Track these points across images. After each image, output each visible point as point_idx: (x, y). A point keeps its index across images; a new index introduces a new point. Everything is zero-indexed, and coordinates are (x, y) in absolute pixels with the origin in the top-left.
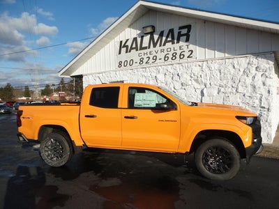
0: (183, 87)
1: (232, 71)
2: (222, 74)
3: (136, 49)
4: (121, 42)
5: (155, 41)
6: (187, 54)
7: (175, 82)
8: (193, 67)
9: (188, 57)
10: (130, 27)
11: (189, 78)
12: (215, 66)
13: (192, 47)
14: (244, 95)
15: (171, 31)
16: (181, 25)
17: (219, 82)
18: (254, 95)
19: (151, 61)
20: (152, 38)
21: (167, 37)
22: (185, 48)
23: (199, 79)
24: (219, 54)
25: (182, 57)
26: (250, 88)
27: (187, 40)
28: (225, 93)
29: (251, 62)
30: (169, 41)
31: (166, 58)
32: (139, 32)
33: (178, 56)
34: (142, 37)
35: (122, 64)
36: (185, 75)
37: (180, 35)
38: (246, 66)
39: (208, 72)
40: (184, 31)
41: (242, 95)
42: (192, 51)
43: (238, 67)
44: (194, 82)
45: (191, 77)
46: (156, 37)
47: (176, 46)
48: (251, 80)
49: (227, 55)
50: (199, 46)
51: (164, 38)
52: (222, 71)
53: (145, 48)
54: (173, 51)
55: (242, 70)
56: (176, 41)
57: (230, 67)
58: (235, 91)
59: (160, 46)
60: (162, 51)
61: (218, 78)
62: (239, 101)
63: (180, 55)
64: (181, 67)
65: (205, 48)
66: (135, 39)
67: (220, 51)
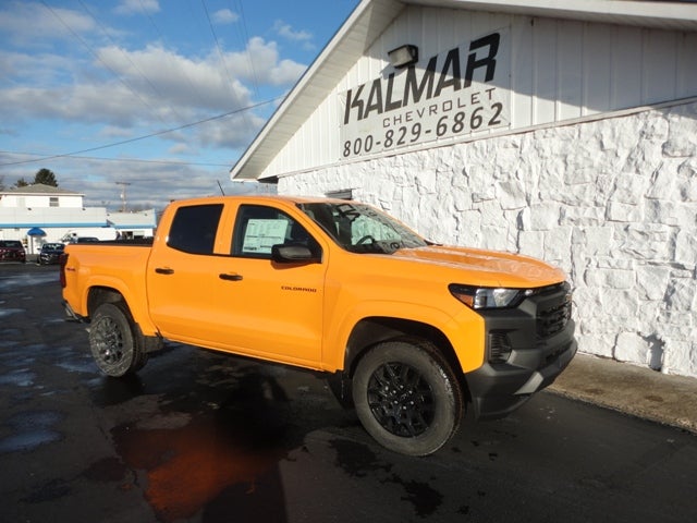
0: (476, 206)
1: (598, 157)
2: (571, 167)
3: (379, 107)
4: (349, 92)
5: (419, 84)
6: (487, 115)
7: (456, 192)
8: (500, 150)
9: (491, 123)
10: (366, 53)
11: (489, 180)
12: (553, 145)
13: (499, 94)
14: (626, 229)
15: (453, 55)
16: (476, 36)
17: (563, 190)
18: (654, 227)
19: (409, 136)
20: (411, 78)
21: (444, 73)
22: (483, 99)
23: (513, 182)
24: (565, 111)
25: (476, 122)
26: (643, 207)
27: (489, 77)
28: (577, 222)
29: (648, 130)
30: (449, 83)
31: (441, 128)
32: (384, 64)
33: (467, 122)
34: (391, 76)
35: (352, 148)
36: (480, 173)
37: (473, 64)
38: (635, 141)
39: (535, 164)
40: (483, 53)
41: (622, 227)
42: (499, 106)
43: (613, 146)
44: (500, 191)
45: (496, 178)
46: (420, 73)
47: (464, 94)
48: (648, 184)
49: (586, 112)
50: (517, 91)
51: (437, 76)
52: (570, 158)
53: (397, 105)
54: (456, 110)
55: (624, 155)
56: (462, 81)
57: (593, 147)
58: (601, 216)
59: (429, 96)
60: (433, 110)
61: (561, 180)
62: (613, 244)
63: (473, 118)
64: (472, 151)
65: (531, 94)
66: (377, 83)
67: (568, 100)
